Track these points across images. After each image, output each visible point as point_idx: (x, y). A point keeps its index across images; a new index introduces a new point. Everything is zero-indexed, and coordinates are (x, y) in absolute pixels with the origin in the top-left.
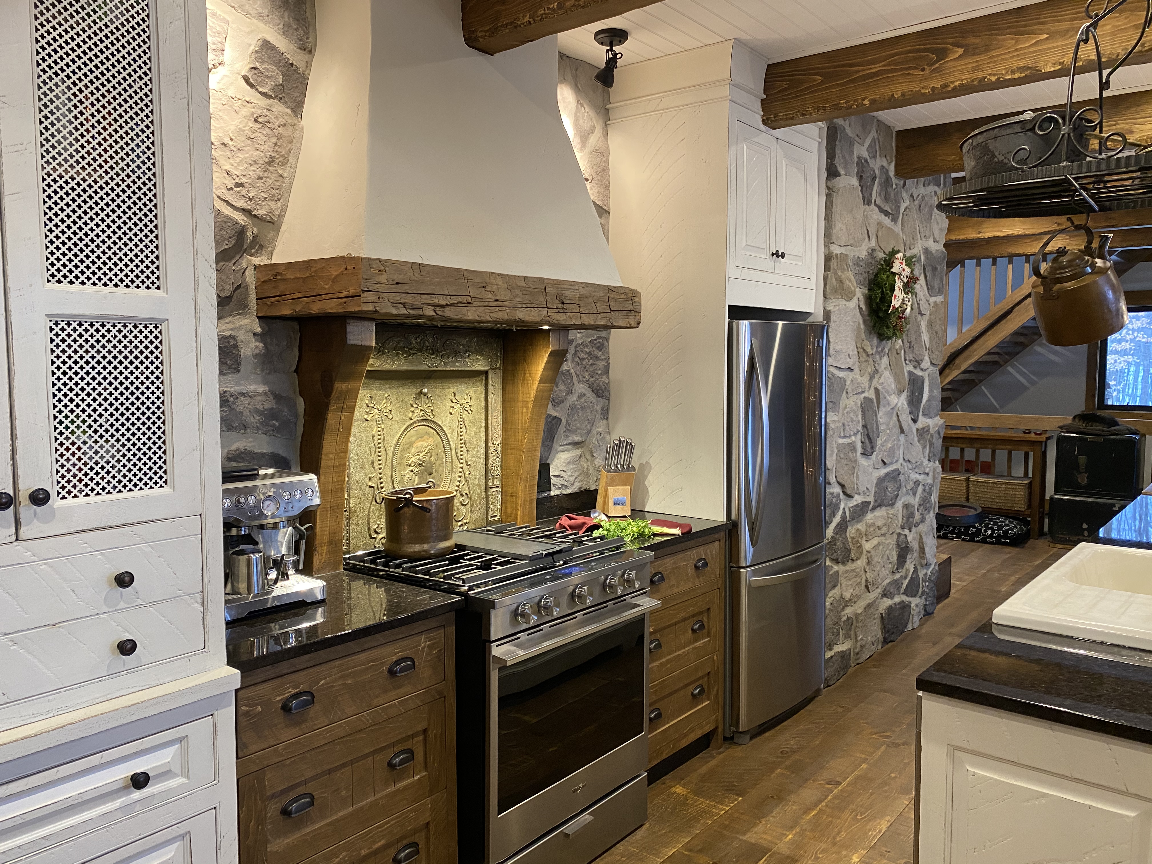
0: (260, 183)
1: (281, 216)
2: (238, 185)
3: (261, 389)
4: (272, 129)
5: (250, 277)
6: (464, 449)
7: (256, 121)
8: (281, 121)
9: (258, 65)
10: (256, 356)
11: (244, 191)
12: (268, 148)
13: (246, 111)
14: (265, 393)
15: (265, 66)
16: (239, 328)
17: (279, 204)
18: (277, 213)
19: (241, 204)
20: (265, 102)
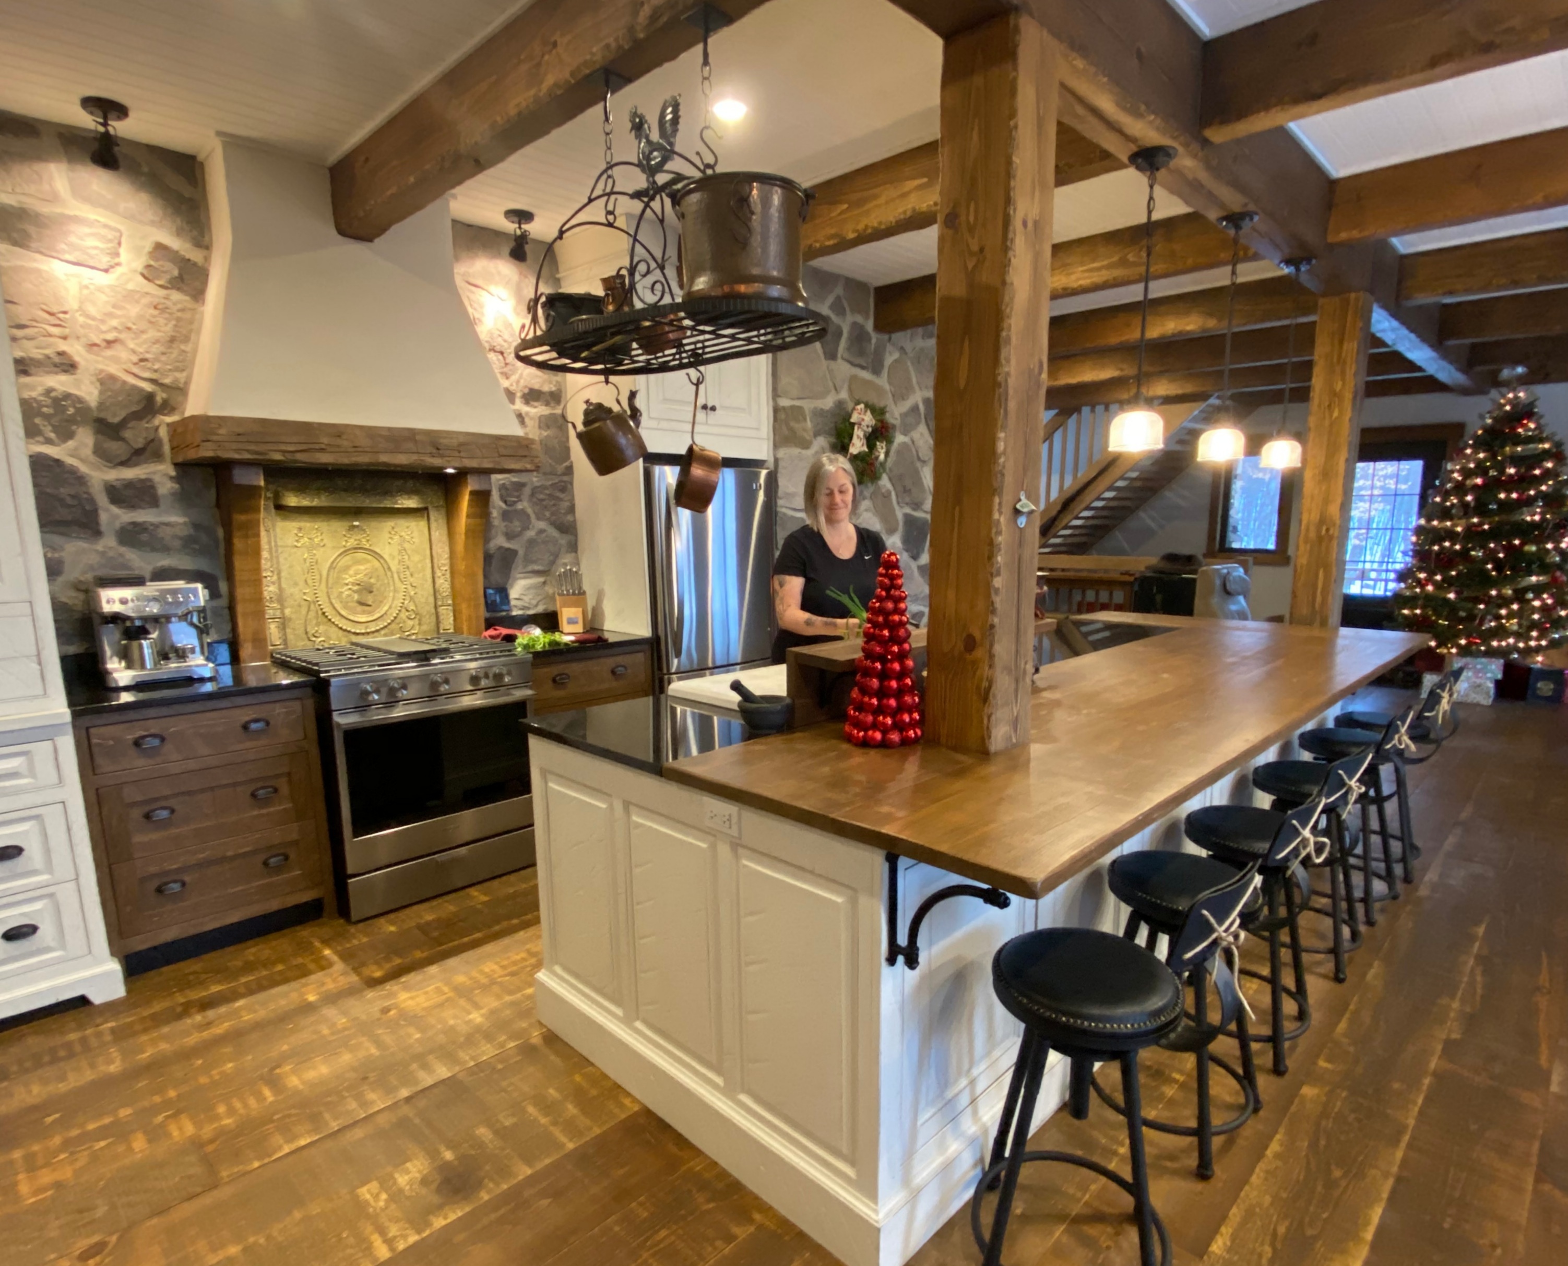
0: (163, 358)
1: (187, 383)
2: (142, 360)
3: (181, 520)
4: (170, 314)
5: (163, 433)
6: (408, 573)
7: (155, 308)
8: (179, 306)
9: (152, 263)
10: (173, 494)
11: (149, 365)
12: (169, 329)
13: (145, 301)
14: (185, 523)
15: (161, 263)
16: (154, 473)
17: (184, 374)
18: (182, 381)
19: (147, 375)
20: (163, 292)
